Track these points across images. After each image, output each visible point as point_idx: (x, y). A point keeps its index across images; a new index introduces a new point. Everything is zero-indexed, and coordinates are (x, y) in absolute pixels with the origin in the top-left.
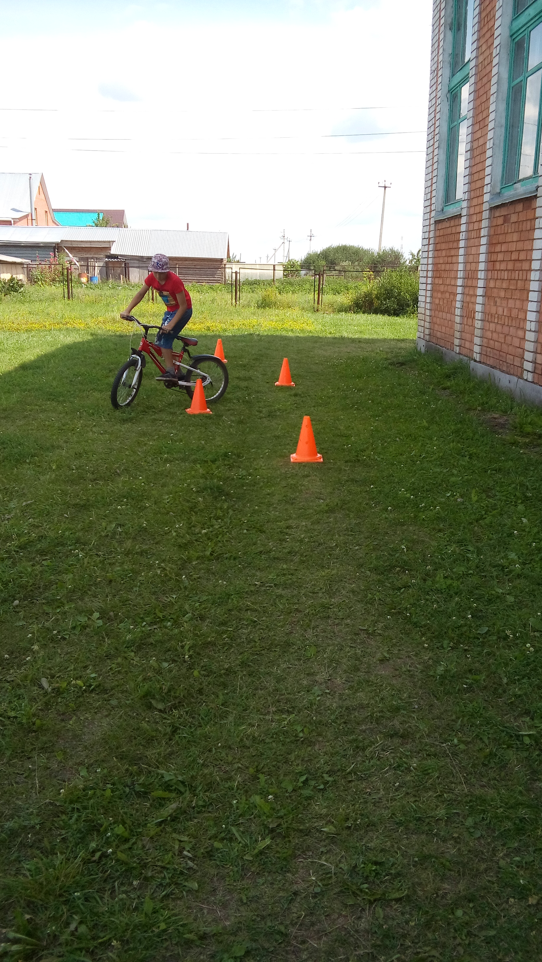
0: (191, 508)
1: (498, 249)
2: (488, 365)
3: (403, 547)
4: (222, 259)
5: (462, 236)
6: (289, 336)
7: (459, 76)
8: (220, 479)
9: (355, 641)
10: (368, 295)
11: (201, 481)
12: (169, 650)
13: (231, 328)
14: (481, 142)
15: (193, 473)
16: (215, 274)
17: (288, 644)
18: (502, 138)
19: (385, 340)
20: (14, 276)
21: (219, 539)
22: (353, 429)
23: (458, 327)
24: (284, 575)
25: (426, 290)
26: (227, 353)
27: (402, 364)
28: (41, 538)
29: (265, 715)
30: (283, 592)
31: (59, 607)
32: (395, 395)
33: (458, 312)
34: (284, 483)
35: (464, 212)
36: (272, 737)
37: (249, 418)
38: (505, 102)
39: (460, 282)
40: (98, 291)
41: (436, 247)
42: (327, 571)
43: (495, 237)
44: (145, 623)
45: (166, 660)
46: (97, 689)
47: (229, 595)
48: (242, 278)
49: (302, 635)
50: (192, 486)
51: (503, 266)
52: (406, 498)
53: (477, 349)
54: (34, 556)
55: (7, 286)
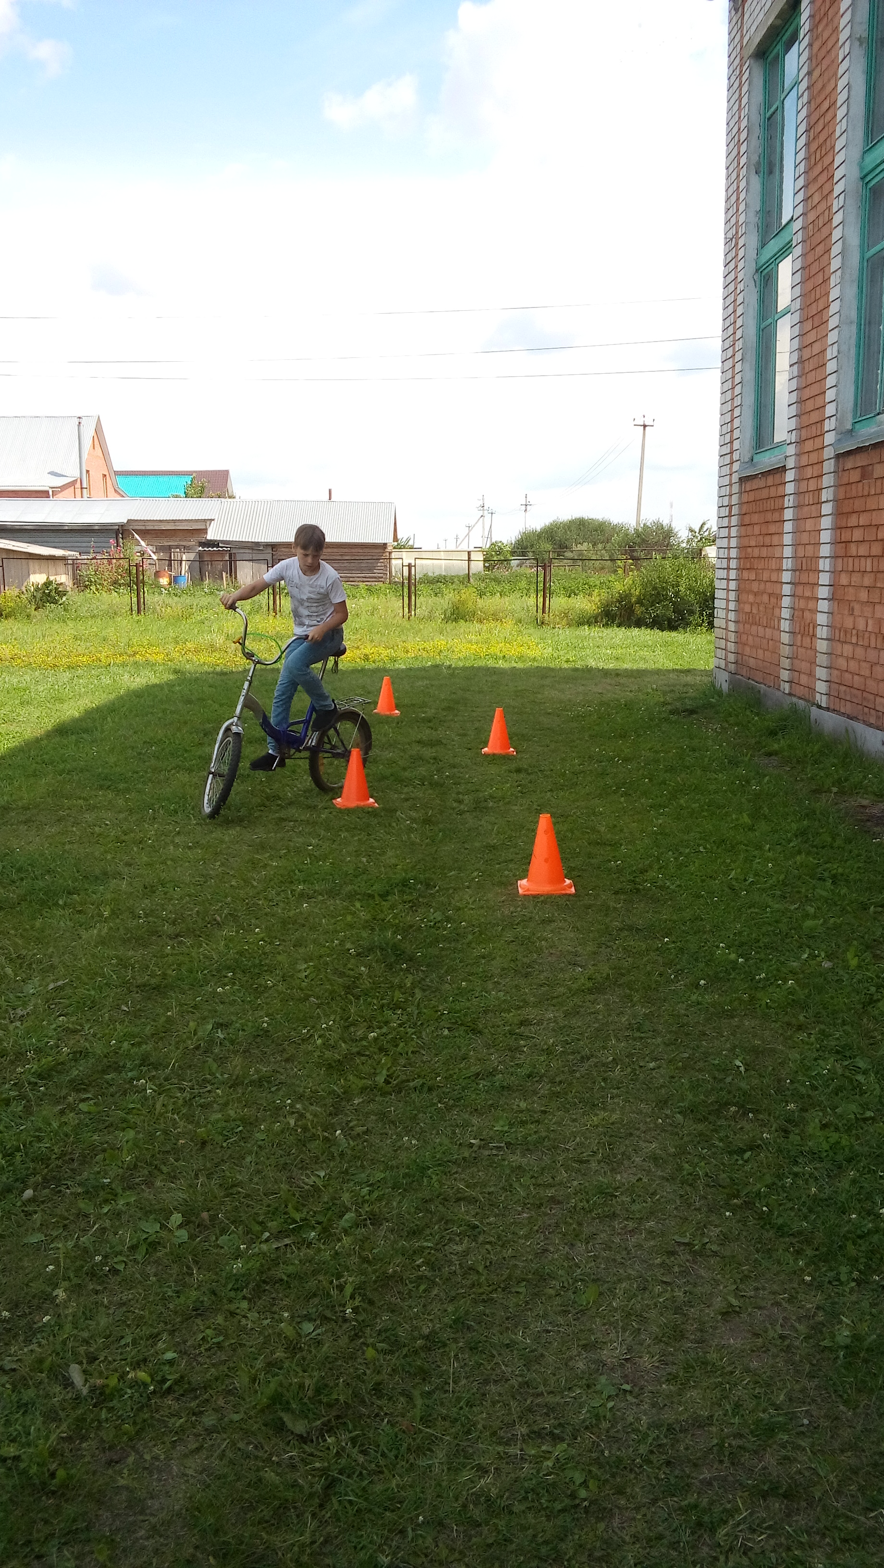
0: (348, 987)
1: (853, 521)
2: (843, 714)
3: (738, 1063)
4: (385, 544)
5: (789, 501)
6: (499, 668)
7: (773, 246)
8: (397, 930)
9: (668, 1269)
10: (624, 598)
11: (365, 934)
12: (315, 1295)
13: (403, 655)
14: (816, 348)
15: (349, 918)
16: (374, 568)
17: (543, 1278)
18: (853, 341)
19: (658, 672)
20: (52, 578)
21: (399, 1049)
22: (621, 831)
23: (786, 651)
24: (523, 1123)
25: (728, 590)
26: (398, 698)
27: (692, 712)
28: (79, 1055)
29: (507, 1444)
30: (524, 1161)
31: (106, 1201)
32: (688, 768)
33: (785, 625)
34: (509, 935)
35: (791, 463)
36: (525, 1498)
37: (441, 812)
38: (856, 285)
39: (786, 577)
40: (188, 600)
41: (742, 520)
42: (603, 1114)
43: (846, 501)
44: (267, 1234)
45: (309, 1318)
46: (176, 1388)
47: (423, 1170)
48: (418, 573)
49: (567, 1258)
50: (348, 946)
51: (863, 550)
52: (732, 962)
53: (821, 687)
54: (64, 1092)
55: (39, 595)
